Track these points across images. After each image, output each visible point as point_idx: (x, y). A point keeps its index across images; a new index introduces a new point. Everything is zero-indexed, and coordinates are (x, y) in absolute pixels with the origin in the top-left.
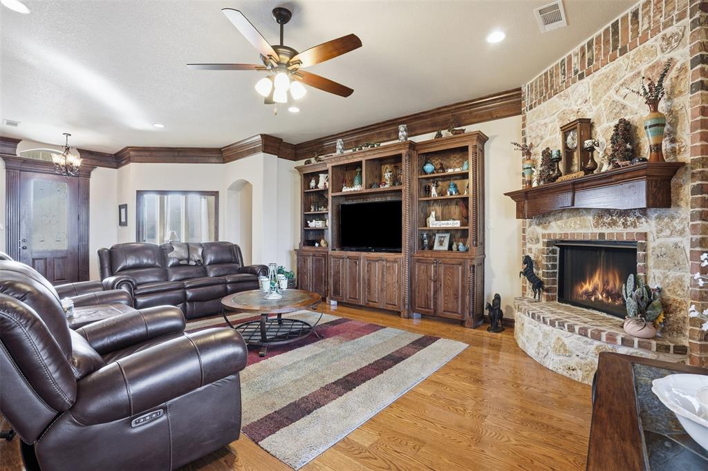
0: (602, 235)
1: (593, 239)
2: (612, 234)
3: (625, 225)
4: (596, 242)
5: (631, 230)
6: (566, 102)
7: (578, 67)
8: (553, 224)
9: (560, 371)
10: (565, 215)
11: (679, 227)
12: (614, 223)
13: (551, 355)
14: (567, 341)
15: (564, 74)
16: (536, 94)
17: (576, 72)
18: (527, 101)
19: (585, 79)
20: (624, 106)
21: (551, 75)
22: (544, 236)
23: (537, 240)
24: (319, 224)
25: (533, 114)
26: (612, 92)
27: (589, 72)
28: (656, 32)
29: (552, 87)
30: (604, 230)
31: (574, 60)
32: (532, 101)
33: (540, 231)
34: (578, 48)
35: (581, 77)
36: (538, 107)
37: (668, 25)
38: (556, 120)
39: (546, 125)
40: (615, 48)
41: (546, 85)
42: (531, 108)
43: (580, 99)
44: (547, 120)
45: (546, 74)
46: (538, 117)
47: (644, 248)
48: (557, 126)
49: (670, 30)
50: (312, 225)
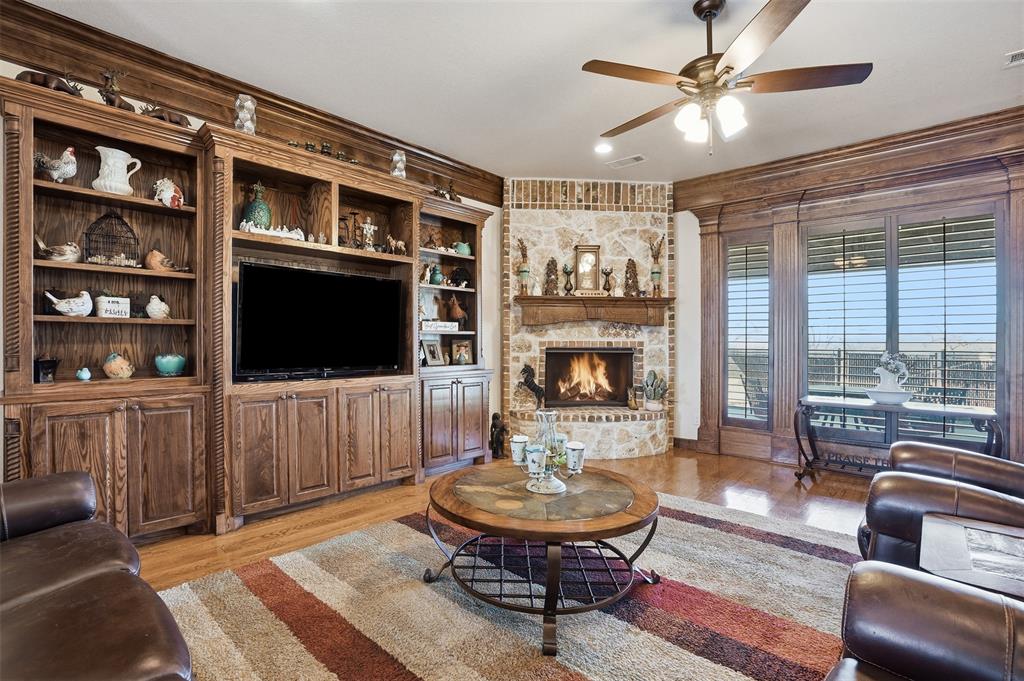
0: (609, 343)
1: (602, 346)
2: (619, 343)
3: (627, 335)
4: (604, 349)
5: (631, 339)
6: (567, 222)
7: (582, 197)
8: (551, 332)
9: (624, 457)
10: (567, 325)
11: (662, 339)
12: (619, 334)
13: (615, 446)
14: (629, 429)
15: (565, 194)
16: (527, 196)
17: (580, 201)
18: (510, 199)
19: (591, 212)
20: (625, 249)
21: (549, 188)
22: (541, 344)
23: (529, 348)
24: (115, 308)
25: (522, 215)
26: (614, 233)
27: (596, 208)
28: (649, 209)
29: (550, 199)
30: (610, 339)
31: (578, 190)
32: (519, 199)
33: (532, 339)
34: (582, 181)
35: (587, 208)
36: (530, 210)
37: (656, 210)
38: (554, 234)
39: (539, 232)
40: (617, 202)
41: (542, 194)
42: (519, 206)
43: (584, 223)
44: (542, 229)
45: (542, 182)
46: (529, 220)
47: (641, 351)
48: (556, 240)
49: (656, 214)
50: (77, 307)
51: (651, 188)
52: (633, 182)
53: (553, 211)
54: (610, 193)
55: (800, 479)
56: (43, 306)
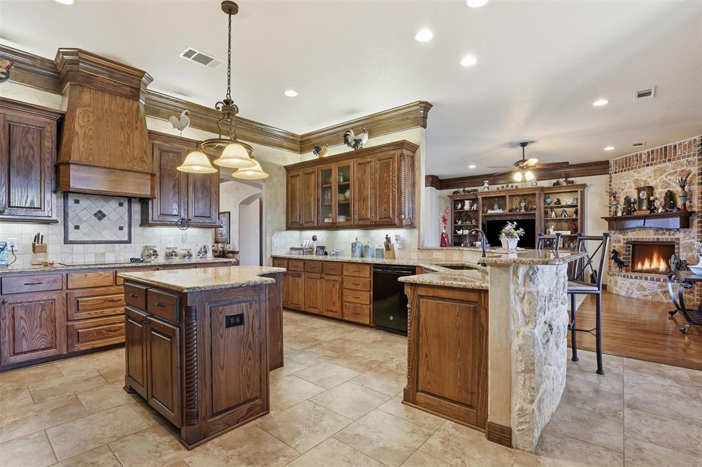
0: (658, 239)
2: (663, 238)
3: (669, 235)
4: (654, 242)
5: (672, 237)
6: (638, 175)
7: (646, 160)
9: (640, 298)
10: (638, 230)
11: (693, 236)
12: (664, 234)
13: (635, 292)
14: (644, 284)
15: (637, 161)
16: (619, 166)
17: (645, 162)
18: (613, 169)
19: (650, 167)
20: (669, 184)
21: (630, 159)
22: (624, 239)
23: (619, 241)
24: (466, 232)
25: (617, 176)
26: (663, 176)
27: (652, 164)
28: (684, 157)
29: (630, 165)
30: (659, 237)
31: (644, 156)
32: (616, 169)
33: (621, 237)
34: (646, 151)
35: (648, 165)
36: (620, 173)
37: (689, 156)
38: (632, 183)
39: (625, 183)
40: (665, 157)
41: (626, 164)
42: (615, 173)
43: (646, 175)
44: (626, 181)
45: (626, 158)
46: (620, 179)
47: (678, 244)
48: (633, 186)
49: (690, 159)
50: (460, 232)
51: (686, 143)
52: (675, 143)
53: (631, 171)
54: (661, 154)
55: (672, 315)
56: (455, 233)
